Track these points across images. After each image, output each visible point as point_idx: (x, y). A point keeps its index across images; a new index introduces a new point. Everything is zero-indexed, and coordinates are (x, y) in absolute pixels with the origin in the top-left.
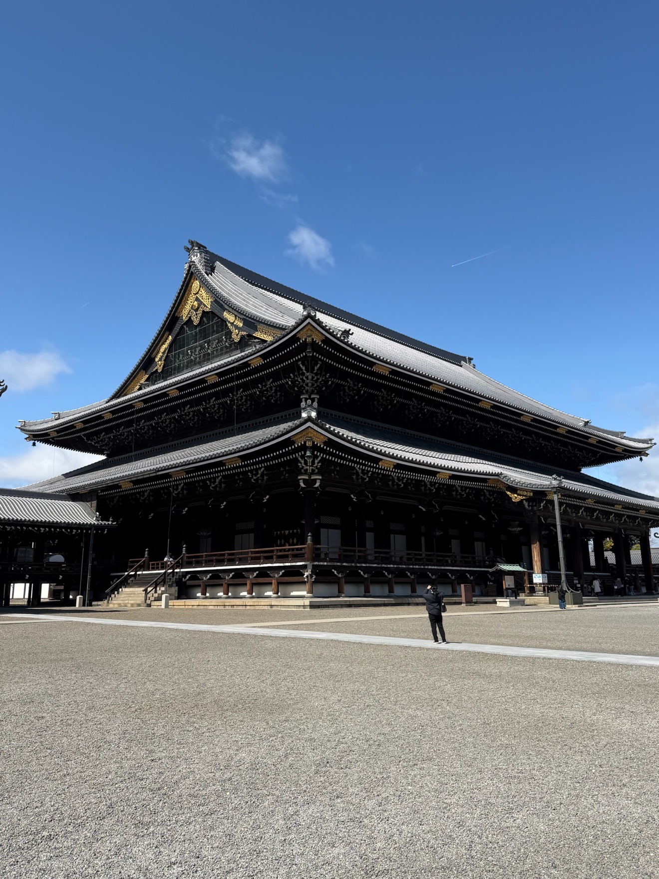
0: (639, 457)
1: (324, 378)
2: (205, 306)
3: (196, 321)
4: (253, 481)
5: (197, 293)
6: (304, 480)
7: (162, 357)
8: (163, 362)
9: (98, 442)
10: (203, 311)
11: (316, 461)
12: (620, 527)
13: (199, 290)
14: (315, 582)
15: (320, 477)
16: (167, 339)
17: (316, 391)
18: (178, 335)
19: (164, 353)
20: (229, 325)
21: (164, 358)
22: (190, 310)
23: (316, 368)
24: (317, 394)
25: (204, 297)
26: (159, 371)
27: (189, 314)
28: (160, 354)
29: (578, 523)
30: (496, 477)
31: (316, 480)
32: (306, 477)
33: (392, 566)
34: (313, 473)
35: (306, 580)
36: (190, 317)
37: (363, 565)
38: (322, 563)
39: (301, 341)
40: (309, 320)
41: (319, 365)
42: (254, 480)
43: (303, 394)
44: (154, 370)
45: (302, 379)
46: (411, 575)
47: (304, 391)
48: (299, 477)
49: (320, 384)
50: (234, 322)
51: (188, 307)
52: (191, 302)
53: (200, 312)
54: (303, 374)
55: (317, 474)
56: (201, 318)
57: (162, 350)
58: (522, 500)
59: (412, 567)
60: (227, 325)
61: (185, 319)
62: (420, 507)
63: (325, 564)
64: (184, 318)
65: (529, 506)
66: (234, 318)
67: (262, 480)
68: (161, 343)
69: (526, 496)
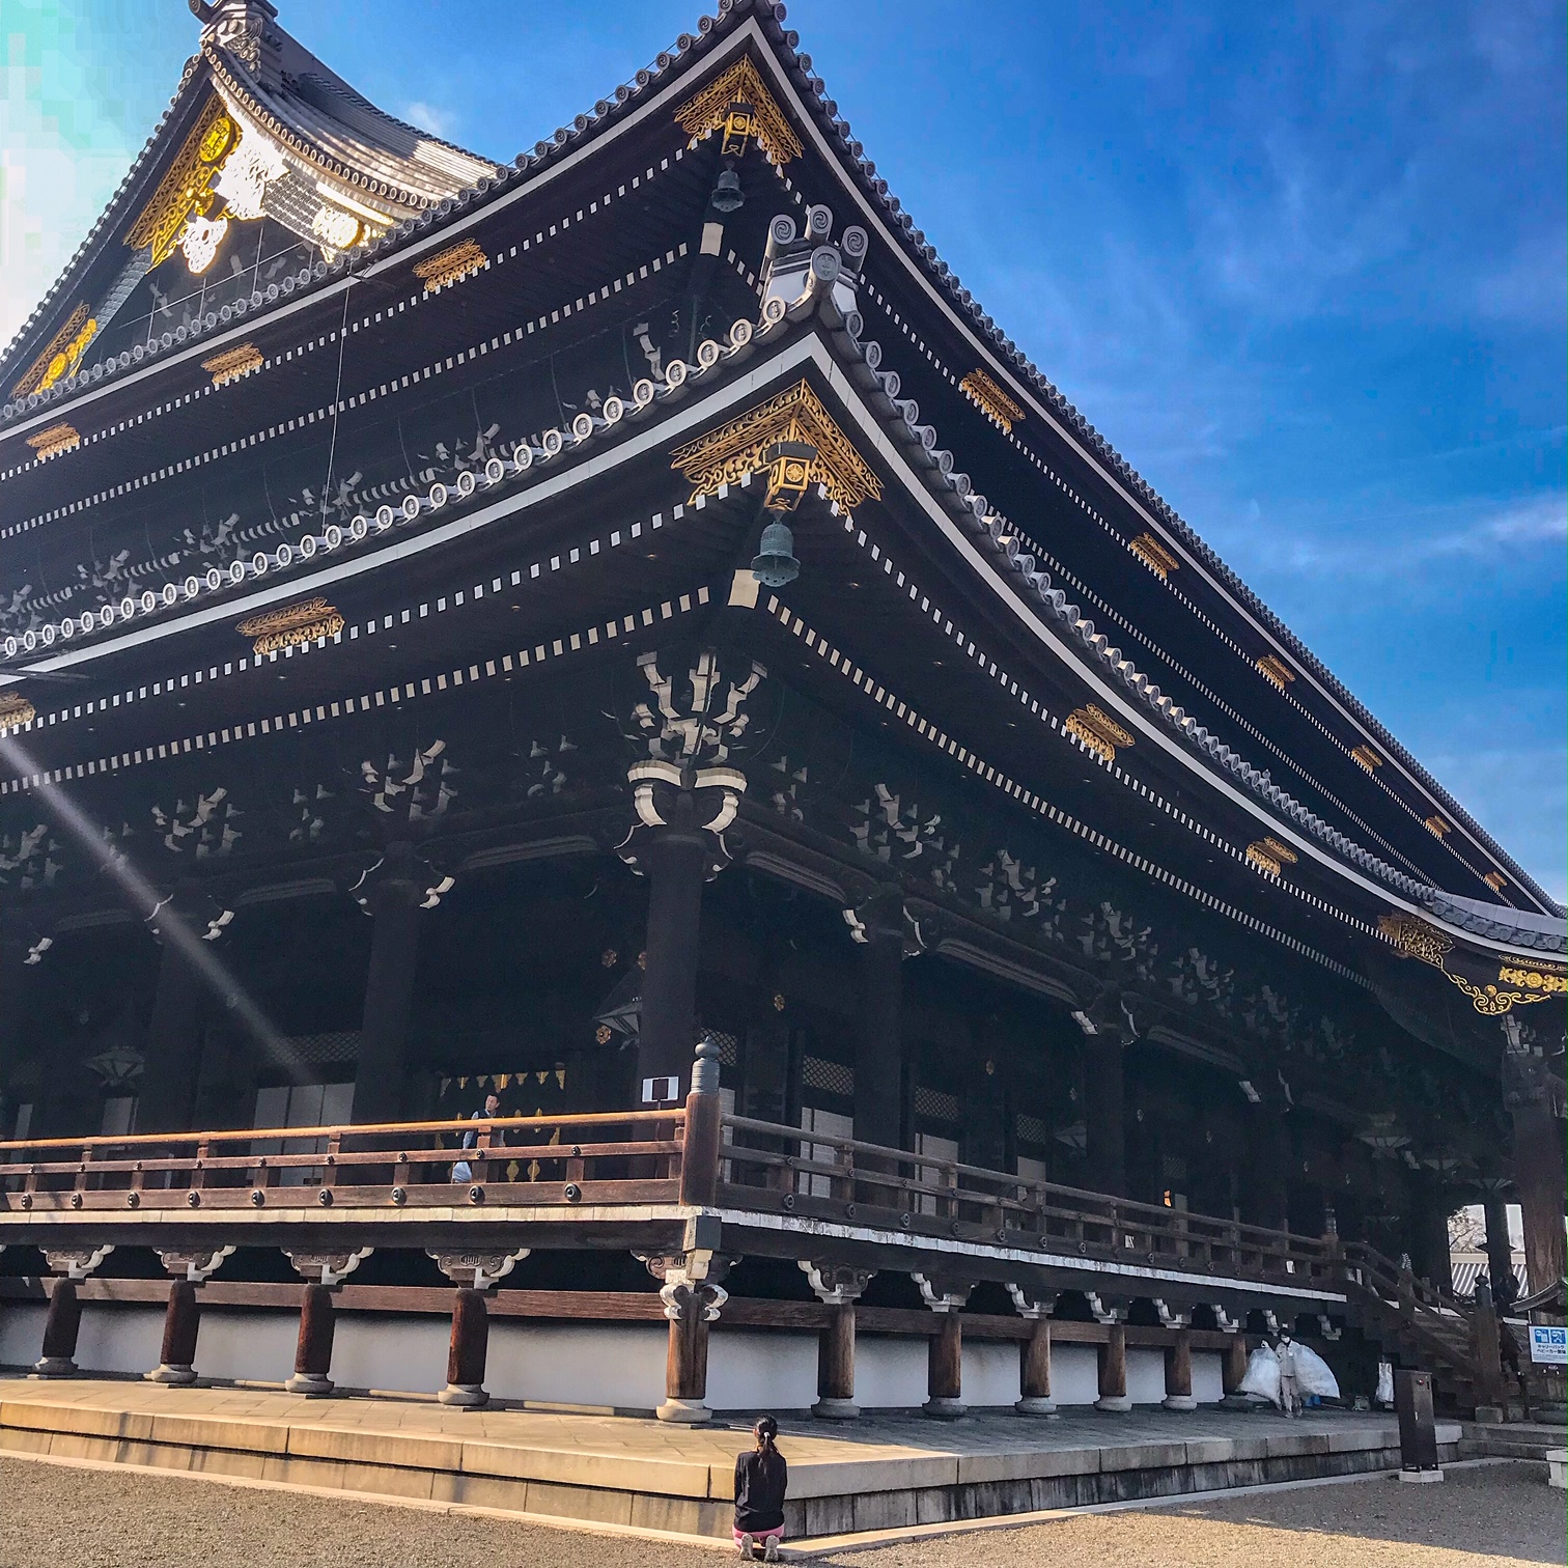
2: (242, 202)
3: (198, 266)
4: (379, 801)
5: (218, 161)
6: (659, 785)
10: (234, 222)
11: (734, 698)
13: (228, 148)
14: (726, 1326)
15: (743, 785)
16: (79, 328)
27: (173, 237)
30: (1412, 909)
31: (719, 792)
32: (671, 775)
33: (1046, 1259)
34: (708, 756)
35: (666, 1311)
36: (180, 249)
37: (937, 1245)
40: (749, 28)
42: (388, 799)
48: (635, 774)
51: (176, 213)
53: (219, 228)
55: (724, 769)
56: (225, 249)
57: (56, 368)
58: (1508, 1013)
59: (1109, 1268)
61: (158, 256)
62: (1079, 1015)
64: (154, 252)
65: (1520, 1044)
66: (356, 228)
67: (428, 805)
68: (53, 345)
69: (1539, 991)
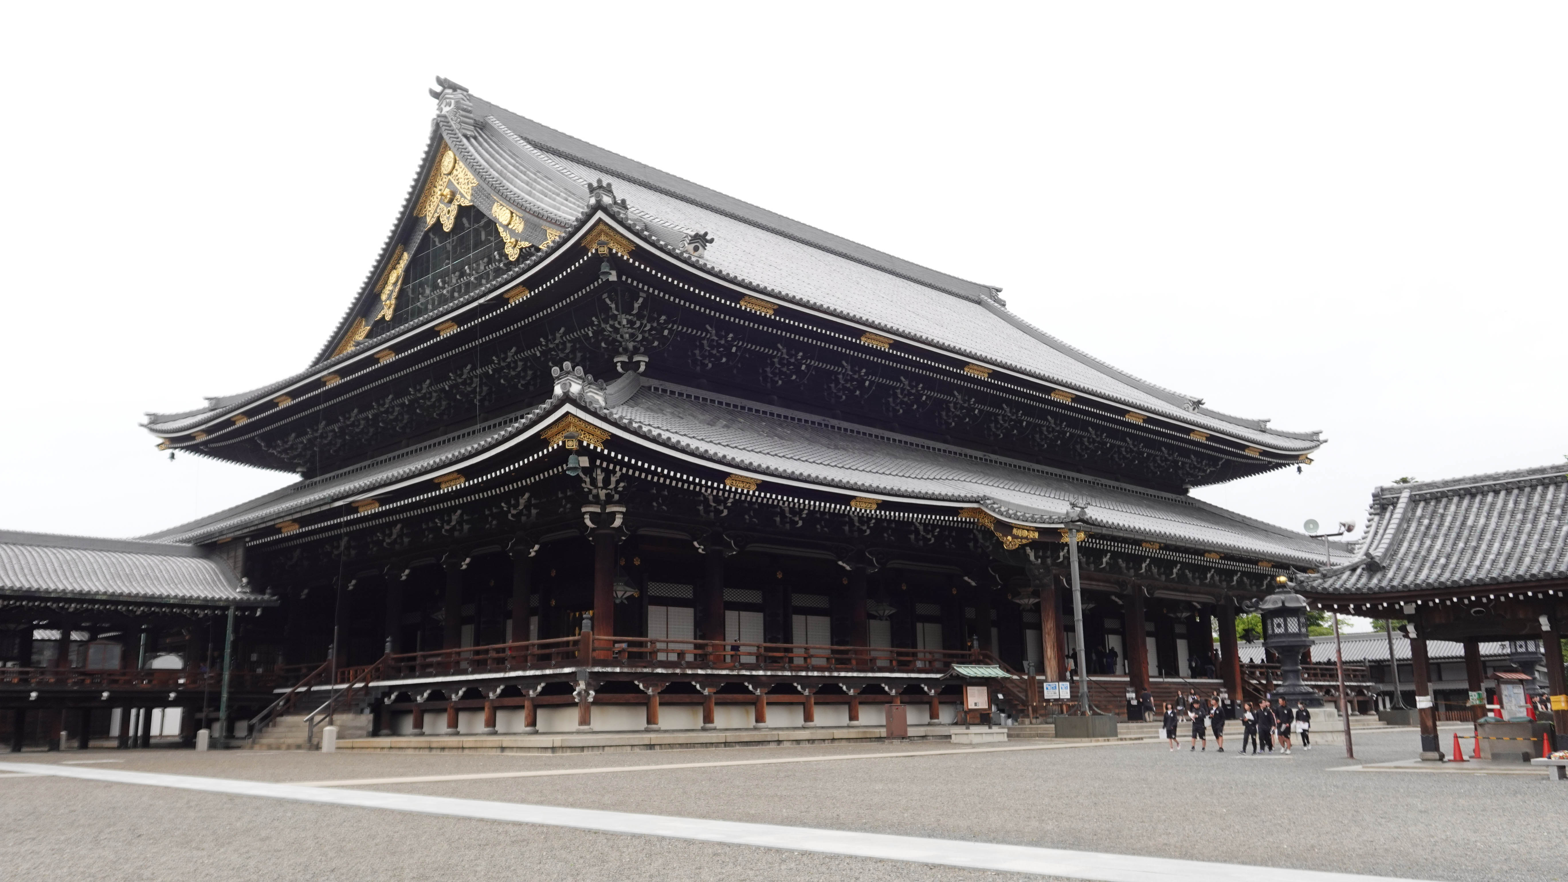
0: (1296, 466)
1: (655, 325)
2: (462, 196)
3: (447, 226)
4: (510, 517)
5: (450, 173)
6: (592, 514)
7: (392, 291)
8: (393, 302)
9: (285, 451)
10: (460, 206)
11: (613, 479)
12: (1230, 593)
13: (454, 167)
14: (596, 703)
15: (624, 509)
16: (400, 258)
17: (642, 349)
18: (420, 249)
19: (395, 284)
20: (501, 229)
21: (395, 294)
22: (438, 205)
23: (636, 305)
24: (644, 354)
25: (460, 180)
26: (388, 318)
27: (435, 212)
28: (389, 287)
29: (1140, 587)
30: (975, 505)
31: (613, 514)
32: (597, 509)
33: (761, 673)
34: (609, 500)
35: (577, 700)
36: (438, 218)
37: (700, 672)
38: (609, 670)
39: (590, 255)
40: (599, 214)
41: (641, 300)
42: (513, 516)
43: (619, 354)
44: (380, 316)
45: (612, 326)
46: (803, 688)
47: (621, 349)
48: (584, 510)
49: (650, 335)
50: (509, 224)
51: (435, 200)
52: (441, 189)
53: (454, 209)
54: (615, 317)
55: (618, 503)
56: (458, 218)
57: (393, 278)
58: (1023, 547)
59: (804, 674)
60: (497, 229)
61: (430, 221)
62: (840, 563)
63: (618, 670)
64: (428, 219)
65: (1036, 557)
66: (509, 215)
67: (529, 515)
68: (390, 266)
69: (1026, 538)
